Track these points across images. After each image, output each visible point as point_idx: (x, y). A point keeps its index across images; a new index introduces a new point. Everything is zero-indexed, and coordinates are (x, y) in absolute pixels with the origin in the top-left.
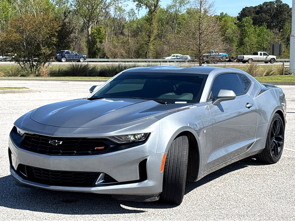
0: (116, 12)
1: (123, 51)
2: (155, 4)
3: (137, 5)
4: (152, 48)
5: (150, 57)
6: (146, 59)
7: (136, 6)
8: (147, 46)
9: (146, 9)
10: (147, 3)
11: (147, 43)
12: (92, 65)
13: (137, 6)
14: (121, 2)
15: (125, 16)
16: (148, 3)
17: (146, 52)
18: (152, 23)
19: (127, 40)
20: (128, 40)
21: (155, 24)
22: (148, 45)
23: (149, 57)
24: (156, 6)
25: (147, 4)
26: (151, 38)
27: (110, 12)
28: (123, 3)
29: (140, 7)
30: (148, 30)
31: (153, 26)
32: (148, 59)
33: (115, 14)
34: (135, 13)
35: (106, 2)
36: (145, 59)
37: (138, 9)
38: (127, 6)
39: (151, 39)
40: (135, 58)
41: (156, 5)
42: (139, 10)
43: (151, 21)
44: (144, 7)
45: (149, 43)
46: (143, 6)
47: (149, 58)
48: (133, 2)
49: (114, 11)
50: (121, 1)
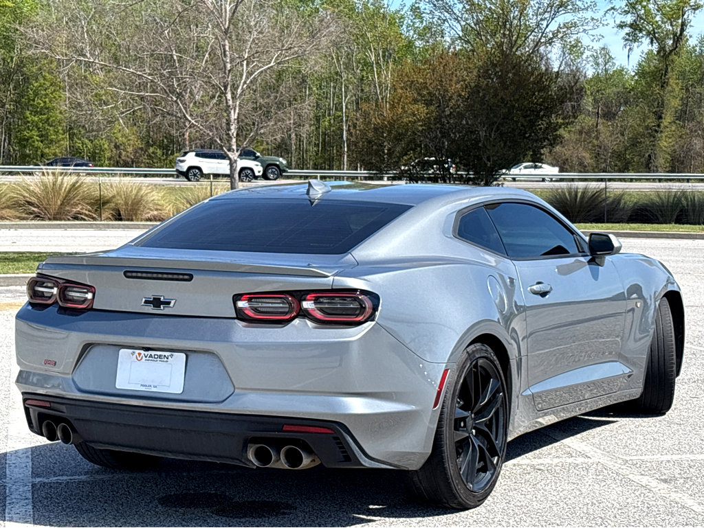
0: (564, 54)
1: (584, 154)
2: (675, 34)
3: (627, 37)
4: (665, 144)
5: (659, 169)
6: (649, 172)
7: (623, 38)
8: (652, 139)
9: (652, 45)
10: (653, 30)
11: (654, 132)
12: (616, 187)
13: (627, 40)
14: (584, 31)
15: (583, 65)
16: (656, 31)
17: (649, 156)
18: (666, 80)
19: (593, 125)
20: (597, 124)
21: (674, 84)
22: (654, 137)
23: (656, 167)
24: (679, 38)
25: (654, 33)
26: (663, 120)
27: (549, 56)
28: (590, 32)
29: (635, 41)
30: (654, 100)
31: (670, 88)
32: (654, 172)
33: (563, 60)
34: (610, 57)
35: (548, 30)
36: (646, 172)
37: (628, 47)
38: (599, 39)
39: (661, 122)
40: (615, 172)
41: (678, 35)
42: (630, 49)
43: (666, 75)
44: (646, 41)
45: (656, 131)
46: (643, 39)
47: (657, 171)
48: (616, 29)
49: (560, 52)
50: (586, 27)
